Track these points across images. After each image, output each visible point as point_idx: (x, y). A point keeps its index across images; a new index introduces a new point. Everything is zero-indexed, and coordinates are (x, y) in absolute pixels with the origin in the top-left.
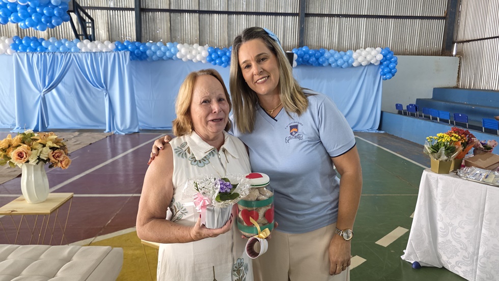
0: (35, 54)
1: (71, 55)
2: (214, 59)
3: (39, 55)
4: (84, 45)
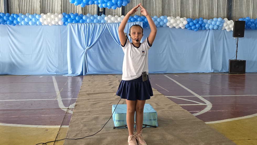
0: (82, 24)
1: (105, 24)
2: (191, 26)
3: (86, 25)
4: (108, 19)
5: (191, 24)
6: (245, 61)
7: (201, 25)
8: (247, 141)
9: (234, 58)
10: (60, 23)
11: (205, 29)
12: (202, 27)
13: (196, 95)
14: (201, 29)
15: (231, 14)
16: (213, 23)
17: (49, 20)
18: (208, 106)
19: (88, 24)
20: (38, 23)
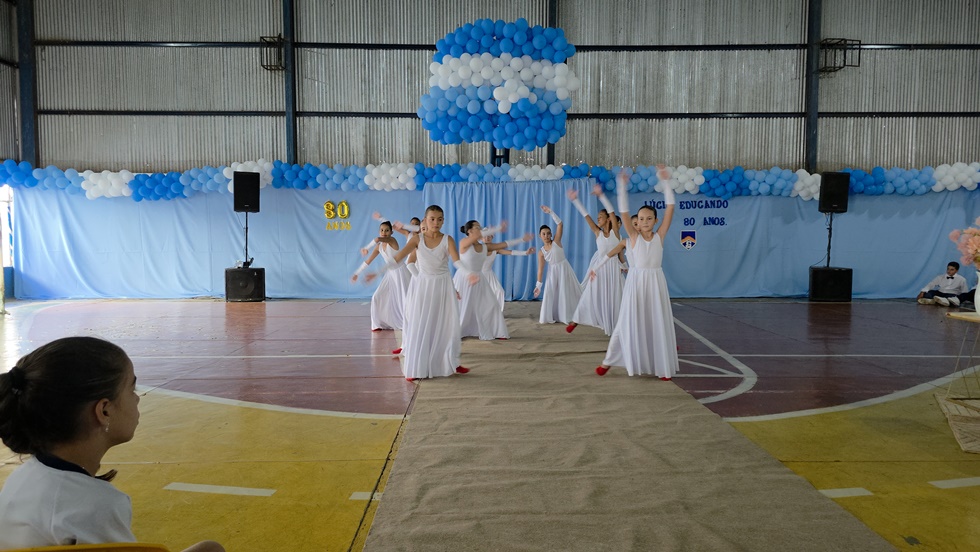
0: (457, 186)
2: (713, 187)
3: (464, 186)
4: (518, 172)
5: (713, 183)
6: (851, 270)
7: (738, 185)
8: (832, 464)
9: (823, 264)
10: (410, 186)
11: (749, 194)
12: (742, 190)
13: (722, 353)
14: (740, 195)
15: (815, 156)
16: (769, 180)
17: (384, 180)
18: (747, 380)
19: (469, 185)
20: (360, 186)
